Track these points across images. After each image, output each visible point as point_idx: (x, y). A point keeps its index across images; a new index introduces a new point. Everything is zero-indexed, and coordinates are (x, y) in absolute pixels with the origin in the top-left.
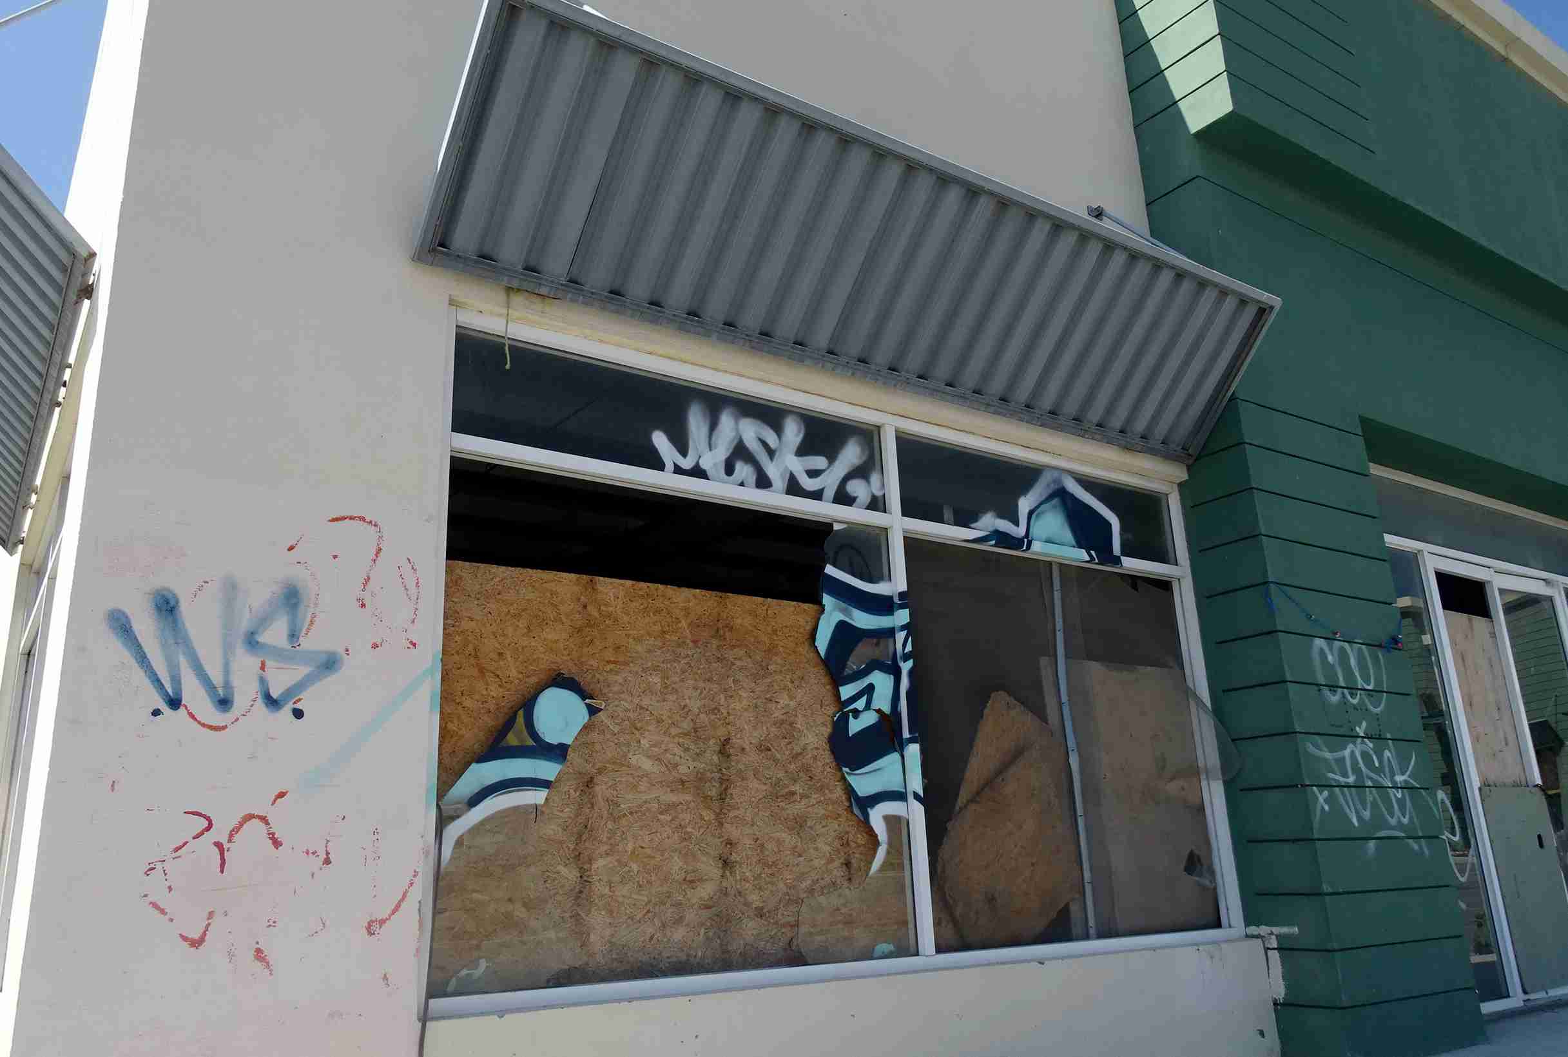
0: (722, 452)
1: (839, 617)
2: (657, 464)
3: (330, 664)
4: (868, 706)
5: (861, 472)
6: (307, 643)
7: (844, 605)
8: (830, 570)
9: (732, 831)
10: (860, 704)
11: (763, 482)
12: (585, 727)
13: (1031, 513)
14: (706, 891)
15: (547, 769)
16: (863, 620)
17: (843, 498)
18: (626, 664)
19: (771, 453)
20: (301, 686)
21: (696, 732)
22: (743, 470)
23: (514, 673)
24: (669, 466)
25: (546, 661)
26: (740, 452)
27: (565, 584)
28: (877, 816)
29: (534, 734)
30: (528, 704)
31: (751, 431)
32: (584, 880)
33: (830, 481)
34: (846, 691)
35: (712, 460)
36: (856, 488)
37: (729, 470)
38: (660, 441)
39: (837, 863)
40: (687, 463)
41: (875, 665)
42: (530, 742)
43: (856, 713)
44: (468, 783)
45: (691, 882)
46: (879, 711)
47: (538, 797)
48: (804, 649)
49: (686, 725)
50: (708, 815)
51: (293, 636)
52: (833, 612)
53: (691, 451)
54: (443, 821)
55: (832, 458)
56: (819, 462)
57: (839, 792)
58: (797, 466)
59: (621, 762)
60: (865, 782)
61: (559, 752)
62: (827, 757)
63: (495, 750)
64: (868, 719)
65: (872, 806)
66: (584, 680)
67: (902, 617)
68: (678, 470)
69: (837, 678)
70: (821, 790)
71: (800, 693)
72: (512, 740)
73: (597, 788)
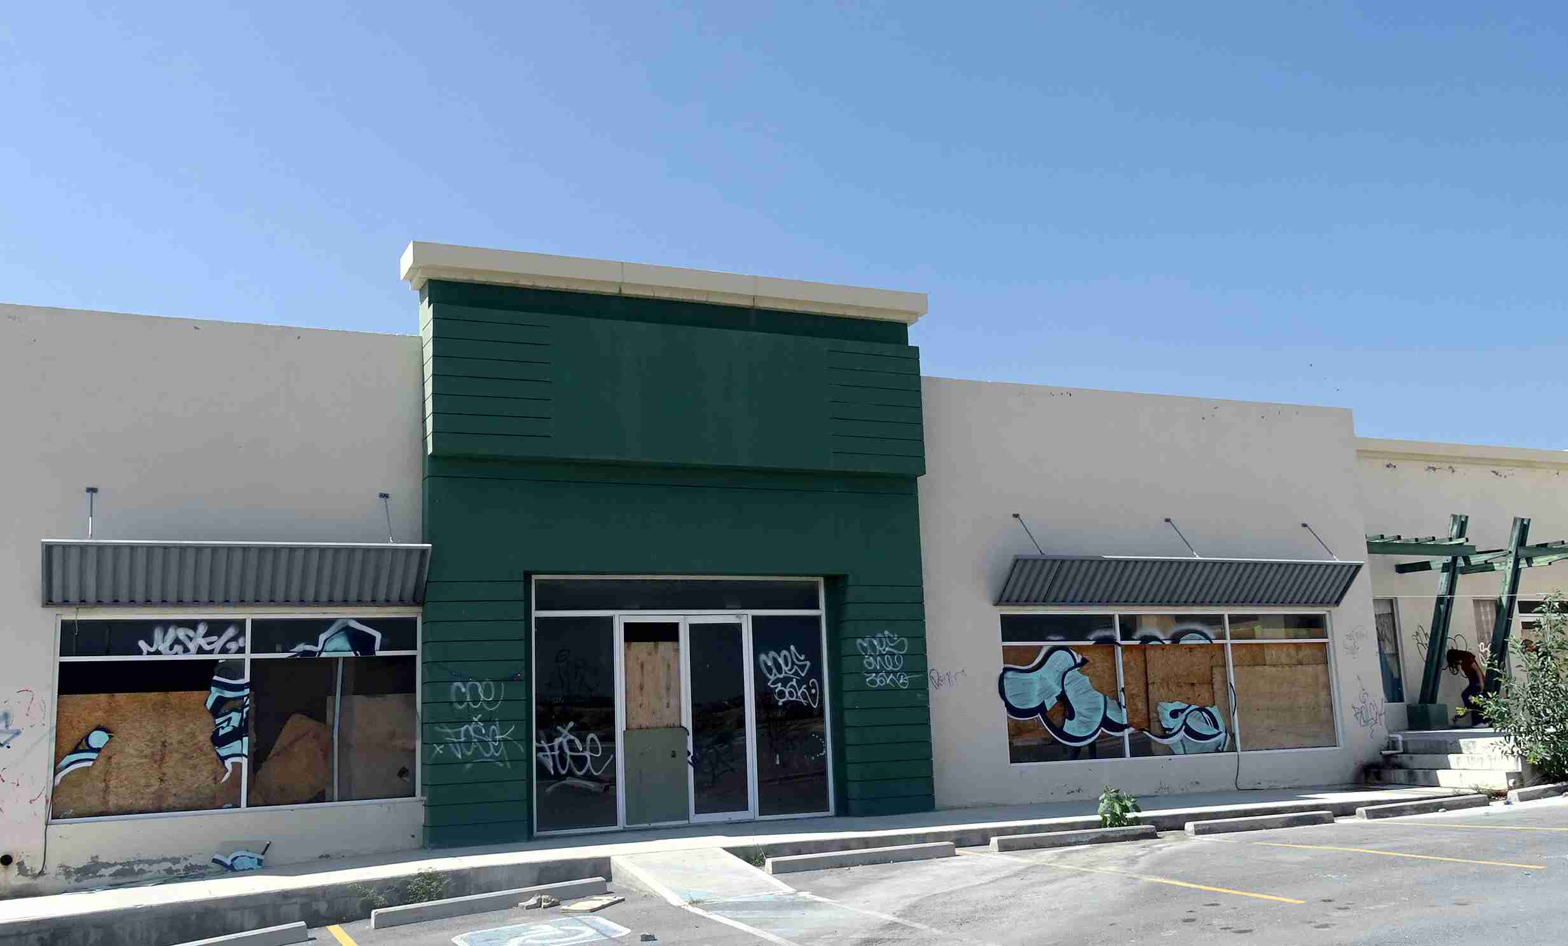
0: (168, 643)
1: (218, 694)
2: (140, 652)
3: (18, 733)
4: (228, 725)
5: (234, 639)
6: (10, 728)
7: (220, 690)
8: (215, 678)
9: (164, 770)
10: (224, 725)
11: (186, 650)
12: (107, 742)
13: (325, 641)
14: (152, 789)
15: (94, 756)
16: (229, 694)
17: (224, 650)
18: (126, 720)
19: (191, 639)
20: (8, 740)
21: (152, 740)
22: (177, 648)
23: (84, 727)
24: (145, 652)
25: (96, 723)
26: (177, 641)
27: (103, 697)
28: (228, 763)
29: (88, 745)
30: (87, 738)
31: (181, 633)
32: (107, 787)
33: (218, 646)
34: (218, 721)
35: (163, 647)
36: (233, 646)
37: (171, 648)
38: (142, 644)
39: (211, 778)
40: (152, 650)
41: (236, 710)
42: (87, 748)
43: (223, 728)
44: (64, 763)
45: (147, 786)
46: (233, 726)
47: (90, 764)
48: (202, 708)
49: (149, 737)
50: (156, 766)
51: (7, 726)
52: (215, 693)
53: (154, 645)
54: (55, 774)
55: (219, 636)
56: (214, 638)
57: (214, 755)
58: (202, 642)
59: (121, 752)
60: (223, 752)
61: (98, 750)
62: (209, 743)
63: (76, 751)
64: (228, 729)
65: (226, 759)
66: (109, 727)
67: (247, 691)
68: (149, 653)
69: (216, 716)
70: (206, 755)
71: (198, 723)
72: (81, 748)
73: (112, 760)
